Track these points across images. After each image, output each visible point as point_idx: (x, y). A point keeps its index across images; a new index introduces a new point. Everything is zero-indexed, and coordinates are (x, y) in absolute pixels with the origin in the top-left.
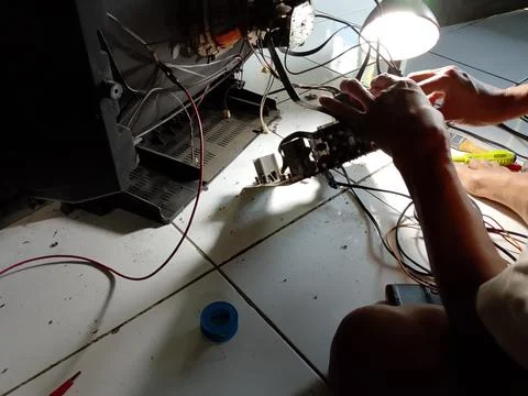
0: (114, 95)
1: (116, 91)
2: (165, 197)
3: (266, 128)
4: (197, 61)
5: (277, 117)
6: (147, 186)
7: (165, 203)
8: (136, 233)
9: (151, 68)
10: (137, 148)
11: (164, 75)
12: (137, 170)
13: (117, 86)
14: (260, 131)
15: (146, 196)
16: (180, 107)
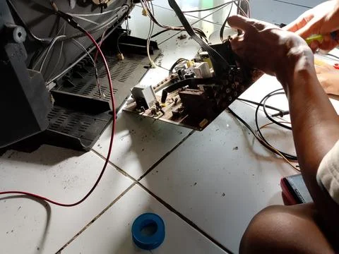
0: (17, 38)
1: (20, 35)
2: (82, 129)
3: (153, 64)
4: (92, 10)
5: (160, 55)
6: (66, 122)
7: (83, 134)
8: (62, 164)
9: (53, 18)
10: (52, 92)
11: (65, 22)
12: (55, 110)
13: (19, 29)
14: (149, 67)
15: (66, 130)
16: (84, 53)
